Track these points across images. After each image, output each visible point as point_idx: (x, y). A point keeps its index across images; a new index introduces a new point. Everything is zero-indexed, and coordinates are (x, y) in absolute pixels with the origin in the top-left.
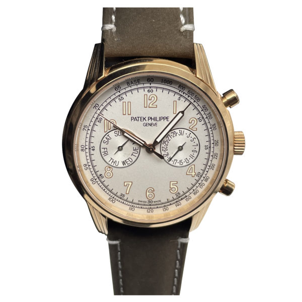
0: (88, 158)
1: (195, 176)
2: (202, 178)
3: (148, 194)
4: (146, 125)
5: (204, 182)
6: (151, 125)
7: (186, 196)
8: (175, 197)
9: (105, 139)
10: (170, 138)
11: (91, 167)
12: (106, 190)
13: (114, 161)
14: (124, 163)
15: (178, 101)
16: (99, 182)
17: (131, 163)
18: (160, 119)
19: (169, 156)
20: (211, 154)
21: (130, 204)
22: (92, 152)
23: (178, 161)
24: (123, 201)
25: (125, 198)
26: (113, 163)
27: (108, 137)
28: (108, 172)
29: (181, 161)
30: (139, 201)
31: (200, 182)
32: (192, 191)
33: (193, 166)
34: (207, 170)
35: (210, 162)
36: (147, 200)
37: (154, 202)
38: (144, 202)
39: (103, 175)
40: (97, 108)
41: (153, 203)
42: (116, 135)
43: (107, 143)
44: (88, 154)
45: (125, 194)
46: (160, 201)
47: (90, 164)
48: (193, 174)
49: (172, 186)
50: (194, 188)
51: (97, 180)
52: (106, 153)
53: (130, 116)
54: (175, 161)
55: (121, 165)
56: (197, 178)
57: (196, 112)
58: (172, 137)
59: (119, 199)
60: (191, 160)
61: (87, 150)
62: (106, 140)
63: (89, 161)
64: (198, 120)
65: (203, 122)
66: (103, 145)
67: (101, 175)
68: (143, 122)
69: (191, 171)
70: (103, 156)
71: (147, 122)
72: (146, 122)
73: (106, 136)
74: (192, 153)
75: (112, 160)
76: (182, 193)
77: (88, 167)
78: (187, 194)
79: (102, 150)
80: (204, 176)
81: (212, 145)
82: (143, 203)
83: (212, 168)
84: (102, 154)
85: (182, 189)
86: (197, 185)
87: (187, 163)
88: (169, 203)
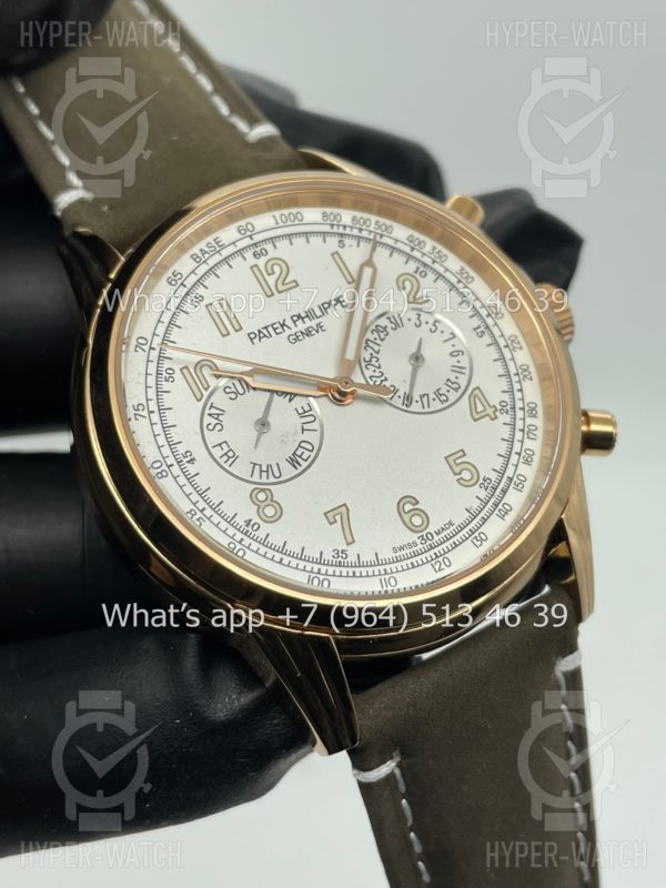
0: (188, 489)
1: (498, 413)
2: (520, 414)
3: (406, 517)
4: (297, 339)
5: (529, 421)
6: (308, 333)
7: (510, 479)
8: (483, 494)
9: (207, 420)
10: (376, 348)
11: (209, 512)
12: (285, 561)
13: (264, 468)
14: (293, 461)
15: (340, 250)
16: (255, 546)
17: (313, 455)
19: (401, 393)
20: (502, 342)
21: (376, 569)
22: (192, 469)
23: (432, 396)
24: (351, 571)
25: (352, 558)
26: (264, 474)
27: (213, 411)
28: (268, 502)
29: (438, 393)
30: (395, 550)
31: (519, 425)
32: (514, 459)
33: (477, 392)
34: (517, 386)
35: (511, 364)
36: (414, 537)
37: (438, 533)
38: (410, 546)
39: (256, 519)
40: (146, 348)
41: (436, 538)
42: (233, 396)
43: (219, 427)
44: (182, 480)
45: (345, 547)
46: (451, 524)
47: (202, 505)
48: (490, 411)
49: (457, 470)
50: (517, 447)
51: (247, 541)
52: (230, 454)
53: (243, 334)
54: (425, 399)
55: (288, 471)
56: (507, 418)
57: (398, 258)
58: (378, 341)
59: (338, 570)
60: (463, 380)
61: (176, 470)
62: (214, 421)
63: (195, 497)
64: (418, 276)
65: (431, 276)
66: (212, 438)
67: (248, 522)
68: (285, 335)
69: (480, 408)
70: (226, 466)
71: (294, 330)
72: (292, 332)
73: (207, 411)
74: (453, 361)
75: (257, 467)
76: (494, 476)
77: (199, 515)
78: (510, 472)
79: (217, 452)
80: (519, 404)
81: (490, 321)
82: (408, 551)
83: (525, 376)
84: (222, 461)
85: (488, 465)
86: (519, 435)
87: (456, 390)
88: (478, 519)
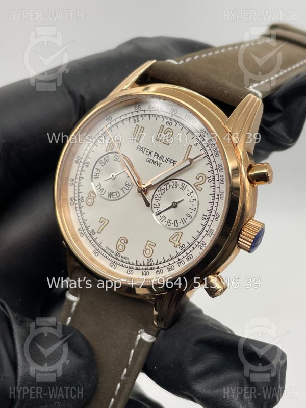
0: (79, 173)
1: (178, 247)
2: (184, 254)
3: (119, 243)
4: (149, 161)
5: (185, 259)
6: (154, 163)
7: (158, 268)
8: (146, 262)
9: (102, 159)
10: (168, 188)
11: (77, 184)
12: (79, 218)
13: (101, 188)
14: (110, 195)
15: (193, 146)
16: (77, 205)
17: (117, 198)
18: (167, 160)
19: (159, 209)
20: (207, 228)
21: (97, 246)
22: (85, 168)
23: (166, 220)
24: (91, 239)
25: (95, 237)
26: (99, 190)
27: (106, 158)
28: (90, 197)
29: (169, 221)
30: (107, 247)
31: (180, 257)
32: (166, 264)
33: (180, 234)
34: (194, 246)
35: (201, 237)
36: (115, 250)
37: (122, 257)
38: (111, 251)
39: (84, 199)
40: (109, 122)
41: (120, 258)
42: (116, 159)
43: (103, 164)
44: (80, 169)
45: (96, 232)
46: (128, 259)
47: (77, 180)
48: (177, 243)
49: (147, 247)
50: (171, 262)
51: (77, 202)
52: (98, 175)
53: (138, 144)
54: (163, 218)
55: (106, 195)
56: (179, 251)
57: (208, 168)
58: (171, 187)
59: (88, 235)
60: (181, 225)
61: (81, 164)
62: (103, 161)
63: (78, 177)
64: (207, 179)
65: (211, 184)
66: (99, 166)
67: (82, 198)
68: (147, 156)
69: (175, 239)
70: (93, 177)
71: (152, 158)
72: (150, 157)
73: (105, 157)
74: (185, 217)
75: (100, 186)
76: (155, 261)
77: (74, 182)
78: (160, 266)
79: (95, 171)
80: (188, 251)
81: (212, 218)
82: (109, 252)
83: (200, 246)
84: (94, 174)
85: (157, 257)
86: (176, 259)
87: (175, 226)
88: (136, 267)
